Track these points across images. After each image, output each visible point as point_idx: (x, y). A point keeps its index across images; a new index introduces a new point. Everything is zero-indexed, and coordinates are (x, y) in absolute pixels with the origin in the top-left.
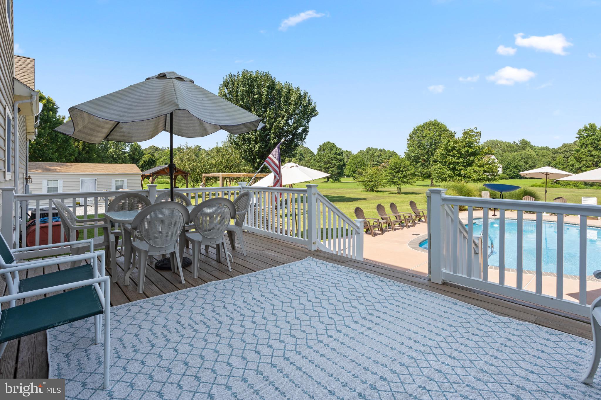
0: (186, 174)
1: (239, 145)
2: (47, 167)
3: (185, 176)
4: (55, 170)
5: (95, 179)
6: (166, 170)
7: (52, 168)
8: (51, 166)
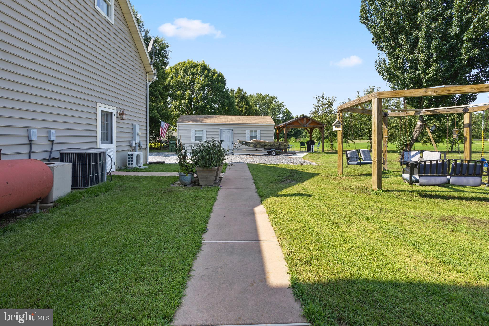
0: (322, 126)
1: (395, 76)
2: (198, 119)
3: (321, 128)
4: (202, 122)
5: (232, 129)
6: (299, 121)
7: (201, 119)
8: (200, 118)
